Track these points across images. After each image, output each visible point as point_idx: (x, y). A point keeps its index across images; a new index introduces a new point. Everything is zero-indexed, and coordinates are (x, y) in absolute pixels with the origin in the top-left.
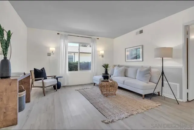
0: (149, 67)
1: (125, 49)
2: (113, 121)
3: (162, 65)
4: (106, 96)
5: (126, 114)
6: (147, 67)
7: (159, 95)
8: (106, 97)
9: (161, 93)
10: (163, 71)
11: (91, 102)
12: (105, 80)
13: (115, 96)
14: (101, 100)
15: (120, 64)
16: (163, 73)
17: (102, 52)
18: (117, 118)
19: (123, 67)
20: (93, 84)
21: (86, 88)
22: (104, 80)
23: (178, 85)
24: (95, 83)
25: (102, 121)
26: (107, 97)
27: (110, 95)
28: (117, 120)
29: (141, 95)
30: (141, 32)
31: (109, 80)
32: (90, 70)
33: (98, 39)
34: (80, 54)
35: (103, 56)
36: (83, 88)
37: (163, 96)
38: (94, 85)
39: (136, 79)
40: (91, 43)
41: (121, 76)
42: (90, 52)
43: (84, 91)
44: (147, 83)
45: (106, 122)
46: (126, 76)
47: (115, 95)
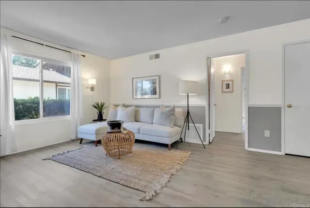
0: (173, 106)
1: (133, 79)
2: (157, 194)
3: (187, 104)
4: (119, 156)
5: (165, 176)
6: (170, 106)
7: (182, 142)
8: (117, 158)
9: (183, 139)
10: (188, 111)
11: (98, 175)
12: (114, 131)
13: (130, 155)
14: (113, 166)
15: (126, 103)
16: (188, 113)
17: (93, 82)
18: (159, 187)
19: (133, 107)
20: (79, 141)
21: (68, 152)
22: (112, 131)
23: (201, 126)
24: (82, 140)
25: (141, 200)
26: (119, 158)
27: (123, 155)
28: (161, 190)
29: (165, 146)
30: (157, 56)
31: (122, 130)
32: (69, 114)
33: (84, 56)
34: (44, 83)
35: (92, 89)
36: (62, 153)
37: (186, 142)
38: (81, 143)
39: (153, 124)
40: (70, 62)
41: (132, 122)
42: (69, 82)
43: (66, 157)
44: (172, 127)
45: (148, 198)
46: (136, 121)
47: (131, 152)
